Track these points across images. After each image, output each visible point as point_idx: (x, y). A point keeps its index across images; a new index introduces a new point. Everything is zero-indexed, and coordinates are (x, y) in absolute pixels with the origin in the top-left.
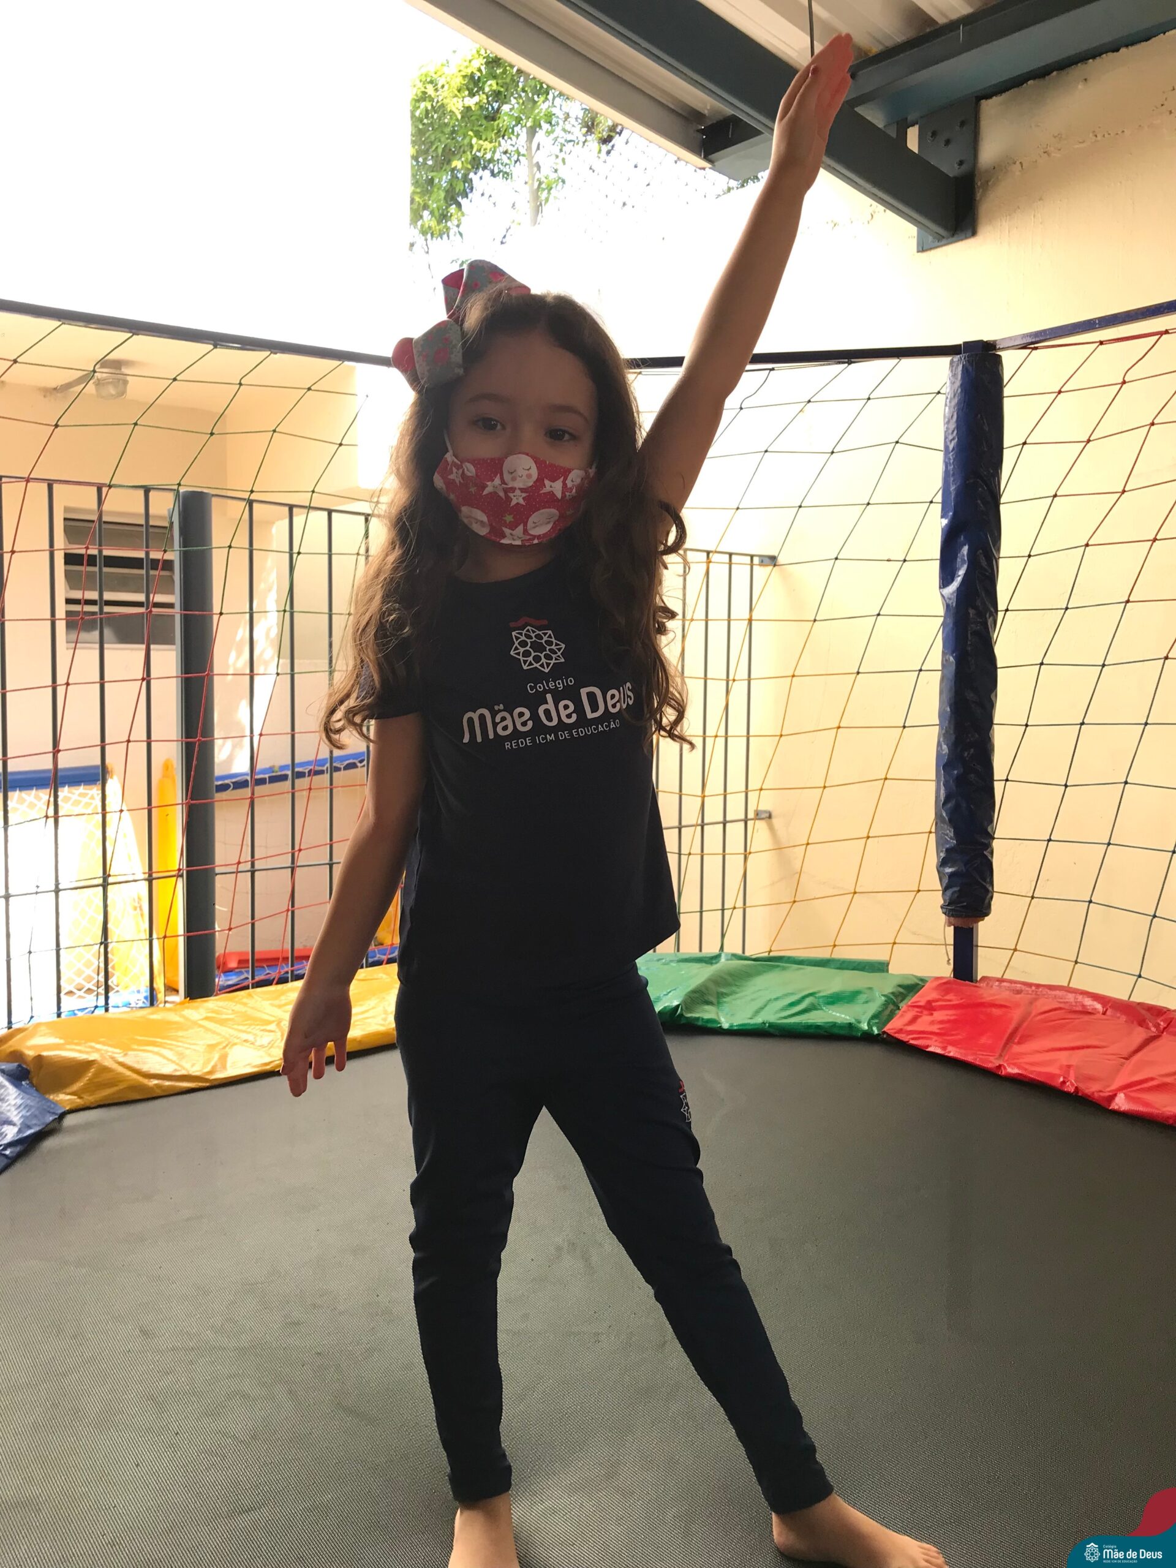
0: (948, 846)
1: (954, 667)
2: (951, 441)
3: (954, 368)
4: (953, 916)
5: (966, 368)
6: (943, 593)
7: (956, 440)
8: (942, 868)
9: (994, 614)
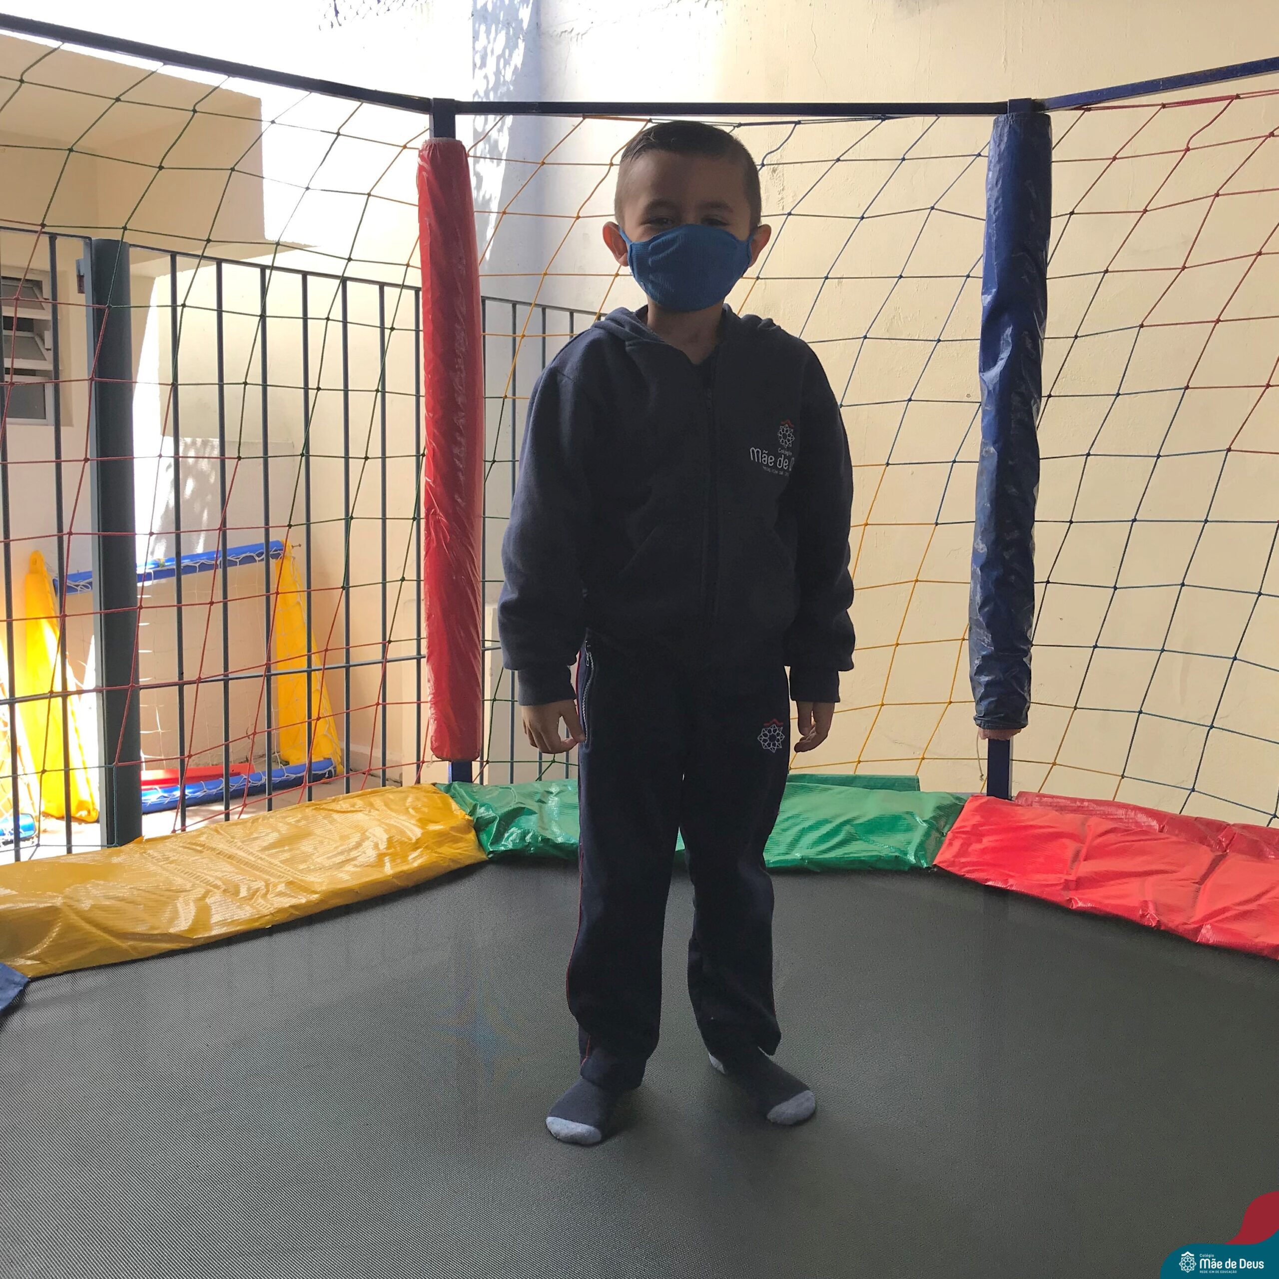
0: (984, 653)
1: (994, 459)
2: (995, 210)
3: (999, 129)
4: (988, 728)
5: (1014, 129)
6: (983, 377)
7: (1001, 209)
8: (977, 677)
9: (1038, 401)
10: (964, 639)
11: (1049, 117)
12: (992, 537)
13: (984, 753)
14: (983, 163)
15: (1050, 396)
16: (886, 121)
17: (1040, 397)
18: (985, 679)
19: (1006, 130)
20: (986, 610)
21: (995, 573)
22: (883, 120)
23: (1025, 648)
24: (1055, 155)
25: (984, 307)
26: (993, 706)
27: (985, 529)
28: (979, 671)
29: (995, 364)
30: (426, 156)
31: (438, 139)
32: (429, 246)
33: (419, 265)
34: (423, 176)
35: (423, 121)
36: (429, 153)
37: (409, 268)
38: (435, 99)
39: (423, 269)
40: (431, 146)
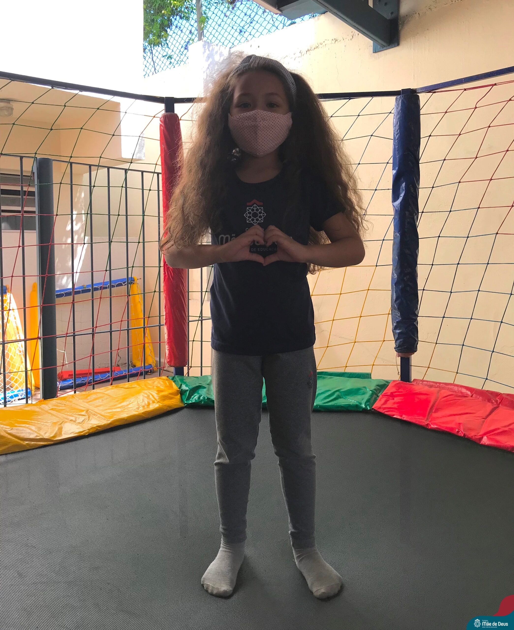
0: (397, 320)
1: (399, 238)
2: (397, 135)
3: (398, 101)
4: (400, 352)
5: (404, 102)
6: (394, 204)
7: (399, 134)
8: (395, 330)
9: (417, 214)
10: (389, 314)
11: (418, 96)
12: (399, 271)
13: (399, 363)
14: (392, 116)
15: (423, 212)
16: (351, 100)
17: (418, 212)
18: (398, 331)
19: (401, 101)
20: (398, 302)
21: (401, 286)
22: (350, 99)
23: (415, 318)
24: (422, 112)
25: (393, 175)
26: (401, 343)
27: (396, 268)
28: (395, 328)
29: (398, 199)
30: (162, 120)
31: (167, 113)
32: (164, 156)
33: (160, 164)
34: (161, 128)
35: (161, 107)
36: (163, 119)
37: (157, 166)
38: (165, 97)
39: (162, 165)
40: (164, 116)
